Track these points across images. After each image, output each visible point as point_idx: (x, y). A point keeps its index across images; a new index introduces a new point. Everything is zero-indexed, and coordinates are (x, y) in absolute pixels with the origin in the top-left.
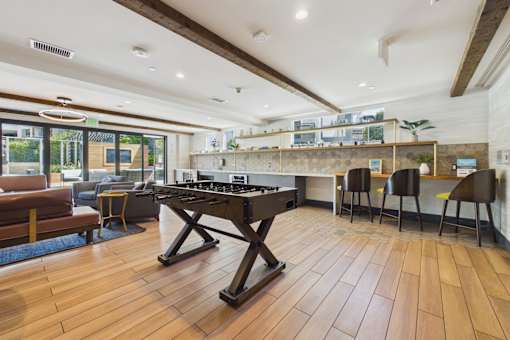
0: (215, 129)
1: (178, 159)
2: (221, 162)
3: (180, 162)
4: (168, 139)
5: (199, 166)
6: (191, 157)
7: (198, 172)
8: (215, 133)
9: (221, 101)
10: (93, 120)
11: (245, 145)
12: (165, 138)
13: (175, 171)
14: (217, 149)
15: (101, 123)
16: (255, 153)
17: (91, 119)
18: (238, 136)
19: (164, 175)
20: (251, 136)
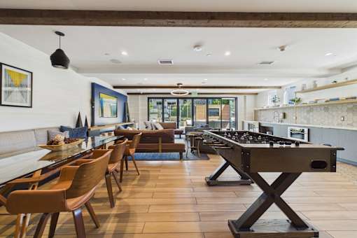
0: (275, 87)
1: (245, 114)
2: (281, 115)
3: (247, 116)
4: (238, 99)
5: (262, 118)
6: (255, 111)
7: (260, 124)
8: (276, 91)
9: (270, 63)
10: (195, 92)
11: (307, 99)
12: (236, 98)
13: (243, 122)
14: (277, 104)
15: (198, 94)
16: (321, 105)
17: (195, 93)
18: (300, 90)
19: (236, 124)
20: (315, 89)
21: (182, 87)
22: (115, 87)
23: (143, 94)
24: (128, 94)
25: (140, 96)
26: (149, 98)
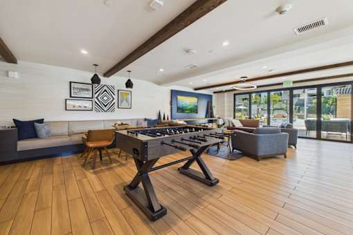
15: (294, 82)
17: (288, 82)
21: (247, 81)
22: (196, 89)
23: (226, 91)
24: (215, 93)
25: (226, 94)
26: (235, 95)
